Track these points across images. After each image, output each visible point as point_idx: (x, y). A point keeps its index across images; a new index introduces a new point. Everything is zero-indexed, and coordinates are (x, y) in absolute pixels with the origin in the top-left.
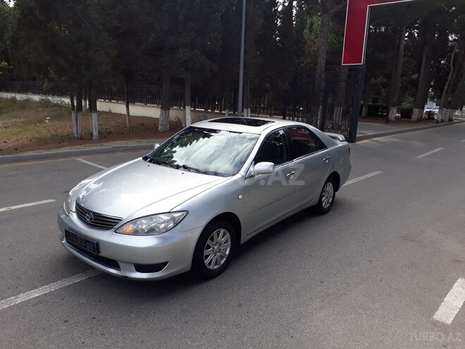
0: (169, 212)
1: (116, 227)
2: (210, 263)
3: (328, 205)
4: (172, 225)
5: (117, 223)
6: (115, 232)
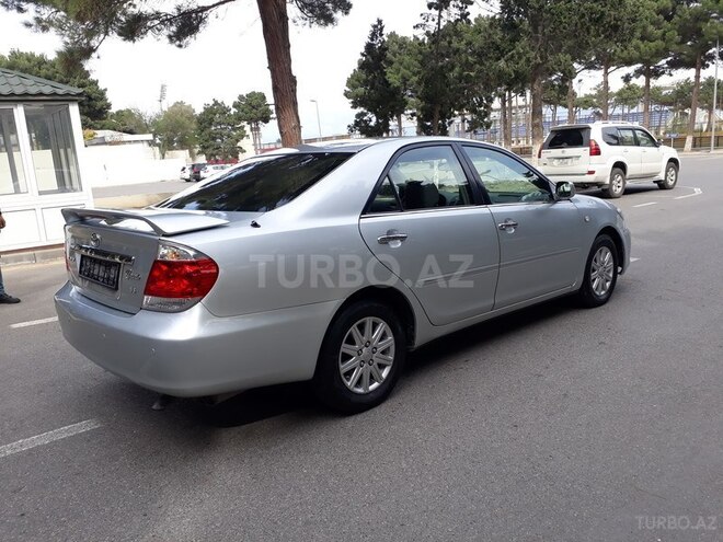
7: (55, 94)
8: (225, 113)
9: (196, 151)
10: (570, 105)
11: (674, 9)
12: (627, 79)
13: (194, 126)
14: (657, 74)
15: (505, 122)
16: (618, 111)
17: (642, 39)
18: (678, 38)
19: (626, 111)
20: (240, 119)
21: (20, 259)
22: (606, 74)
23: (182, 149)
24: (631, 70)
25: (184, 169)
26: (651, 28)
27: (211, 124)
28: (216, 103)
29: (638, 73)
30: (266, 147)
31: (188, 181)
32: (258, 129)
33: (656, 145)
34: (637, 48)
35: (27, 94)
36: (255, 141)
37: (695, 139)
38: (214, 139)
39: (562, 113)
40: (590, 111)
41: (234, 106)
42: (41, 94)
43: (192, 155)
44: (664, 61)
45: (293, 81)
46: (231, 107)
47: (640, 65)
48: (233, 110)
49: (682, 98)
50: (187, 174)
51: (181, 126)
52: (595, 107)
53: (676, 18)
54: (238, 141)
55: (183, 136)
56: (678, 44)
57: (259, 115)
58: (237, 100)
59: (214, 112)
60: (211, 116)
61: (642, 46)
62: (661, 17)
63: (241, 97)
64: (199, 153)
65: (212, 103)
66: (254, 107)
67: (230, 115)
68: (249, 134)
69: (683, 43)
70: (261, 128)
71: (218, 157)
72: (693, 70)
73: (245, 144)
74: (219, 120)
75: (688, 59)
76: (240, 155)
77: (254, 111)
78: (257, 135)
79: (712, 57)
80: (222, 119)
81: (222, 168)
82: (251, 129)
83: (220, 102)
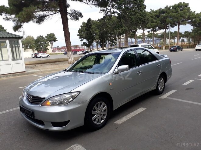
0: (69, 93)
1: (42, 102)
2: (95, 120)
3: (162, 90)
4: (71, 99)
5: (43, 100)
6: (42, 105)
7: (16, 37)
8: (43, 39)
9: (35, 49)
10: (135, 38)
11: (159, 15)
12: (149, 32)
13: (34, 42)
14: (156, 31)
15: (119, 42)
16: (147, 39)
17: (152, 22)
18: (160, 23)
19: (150, 39)
20: (47, 41)
21: (7, 76)
22: (144, 31)
23: (31, 49)
24: (150, 30)
25: (32, 54)
26: (154, 20)
27: (39, 42)
28: (40, 36)
29: (152, 30)
30: (55, 48)
31: (33, 58)
32: (52, 43)
33: (153, 49)
34: (151, 25)
35: (10, 37)
36: (52, 47)
37: (165, 47)
38: (40, 46)
39: (133, 40)
40: (140, 40)
41: (46, 37)
42: (13, 37)
43: (33, 51)
44: (157, 28)
45: (69, 33)
46: (45, 37)
47: (151, 29)
48: (45, 38)
49: (163, 36)
50: (33, 56)
51: (30, 43)
52: (142, 38)
53: (160, 17)
55: (30, 45)
56: (160, 24)
57: (53, 39)
58: (47, 35)
59: (40, 39)
60: (39, 40)
61: (152, 24)
62: (156, 17)
63: (48, 35)
64: (36, 50)
65: (39, 36)
66: (51, 37)
67: (44, 40)
68: (50, 45)
69: (161, 23)
70: (53, 43)
71: (41, 51)
72: (164, 30)
73: (49, 47)
74: (41, 41)
75: (163, 28)
76: (47, 50)
77: (51, 38)
78: (52, 45)
79: (169, 27)
80: (42, 41)
81: (43, 54)
82: (50, 43)
83: (42, 36)
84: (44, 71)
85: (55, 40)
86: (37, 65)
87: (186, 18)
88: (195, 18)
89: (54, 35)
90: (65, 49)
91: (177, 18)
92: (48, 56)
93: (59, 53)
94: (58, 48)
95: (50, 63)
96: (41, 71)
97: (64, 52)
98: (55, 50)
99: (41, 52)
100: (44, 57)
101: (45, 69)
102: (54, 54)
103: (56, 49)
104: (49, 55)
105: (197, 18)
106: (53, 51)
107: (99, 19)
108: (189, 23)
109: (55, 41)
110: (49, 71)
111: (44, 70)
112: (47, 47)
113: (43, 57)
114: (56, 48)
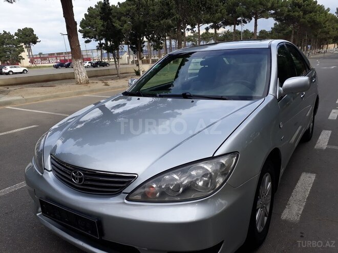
1: (128, 190)
5: (129, 183)
6: (128, 199)
8: (11, 38)
12: (207, 29)
14: (218, 27)
18: (226, 13)
20: (20, 42)
22: (199, 27)
27: (3, 44)
28: (5, 32)
29: (212, 27)
30: (35, 57)
32: (30, 47)
36: (29, 54)
38: (5, 52)
40: (190, 43)
41: (16, 35)
44: (221, 22)
46: (14, 35)
47: (212, 24)
48: (15, 37)
52: (192, 41)
53: (226, 4)
54: (20, 53)
57: (31, 40)
58: (17, 32)
59: (5, 37)
60: (3, 39)
63: (19, 30)
65: (2, 33)
66: (27, 36)
67: (14, 39)
68: (25, 50)
69: (228, 15)
70: (32, 47)
71: (8, 62)
72: (233, 26)
73: (24, 54)
74: (7, 42)
75: (231, 22)
76: (21, 61)
77: (28, 38)
78: (29, 50)
79: (240, 21)
80: (9, 41)
81: (15, 67)
82: (26, 47)
83: (7, 32)
84: (32, 100)
85: (34, 40)
86: (11, 88)
87: (269, 7)
88: (282, 6)
89: (33, 31)
90: (55, 58)
91: (254, 6)
92: (25, 72)
93: (43, 65)
94: (42, 56)
95: (37, 84)
96: (26, 99)
97: (55, 64)
98: (35, 60)
99: (8, 64)
100: (16, 73)
101: (33, 94)
102: (34, 67)
103: (37, 58)
104: (26, 69)
105: (284, 8)
106: (32, 61)
107: (119, 3)
108: (272, 15)
109: (35, 42)
110: (42, 99)
111: (32, 96)
112: (20, 55)
113: (14, 73)
114: (39, 56)
